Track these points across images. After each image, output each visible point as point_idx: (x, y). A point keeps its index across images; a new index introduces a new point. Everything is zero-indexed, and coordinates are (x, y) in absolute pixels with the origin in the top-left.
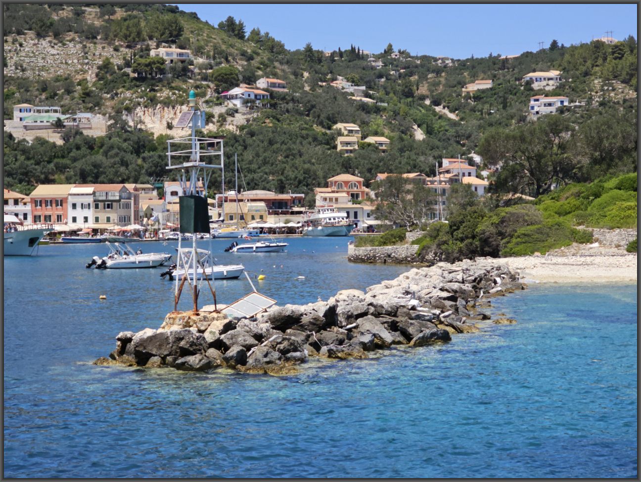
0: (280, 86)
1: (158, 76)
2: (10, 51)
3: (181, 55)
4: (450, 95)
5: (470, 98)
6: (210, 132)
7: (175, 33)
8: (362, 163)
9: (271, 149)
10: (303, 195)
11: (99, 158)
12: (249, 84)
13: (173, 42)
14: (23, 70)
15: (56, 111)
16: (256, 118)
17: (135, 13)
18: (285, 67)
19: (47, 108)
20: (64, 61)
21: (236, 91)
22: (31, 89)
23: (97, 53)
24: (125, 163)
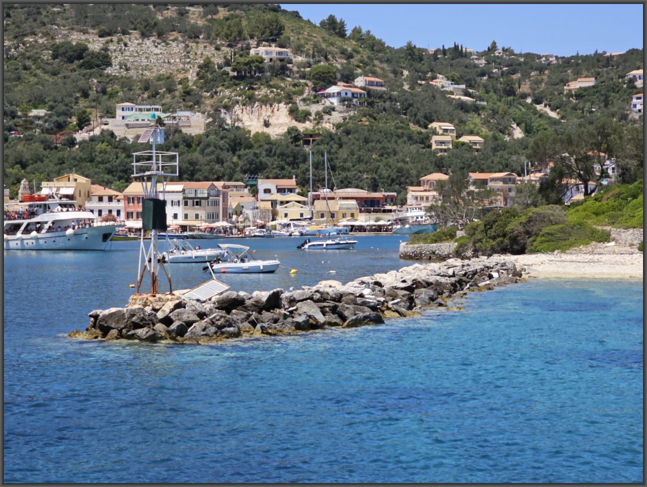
0: (378, 84)
1: (257, 74)
2: (115, 51)
3: (280, 53)
4: (552, 94)
5: (572, 96)
6: (307, 129)
7: (275, 32)
8: (454, 162)
9: (366, 148)
10: (395, 194)
11: (196, 155)
12: (347, 82)
13: (274, 41)
14: (127, 70)
15: (157, 110)
16: (353, 117)
17: (238, 12)
18: (385, 66)
19: (148, 107)
20: (166, 61)
21: (333, 89)
22: (134, 88)
23: (199, 52)
24: (220, 161)
